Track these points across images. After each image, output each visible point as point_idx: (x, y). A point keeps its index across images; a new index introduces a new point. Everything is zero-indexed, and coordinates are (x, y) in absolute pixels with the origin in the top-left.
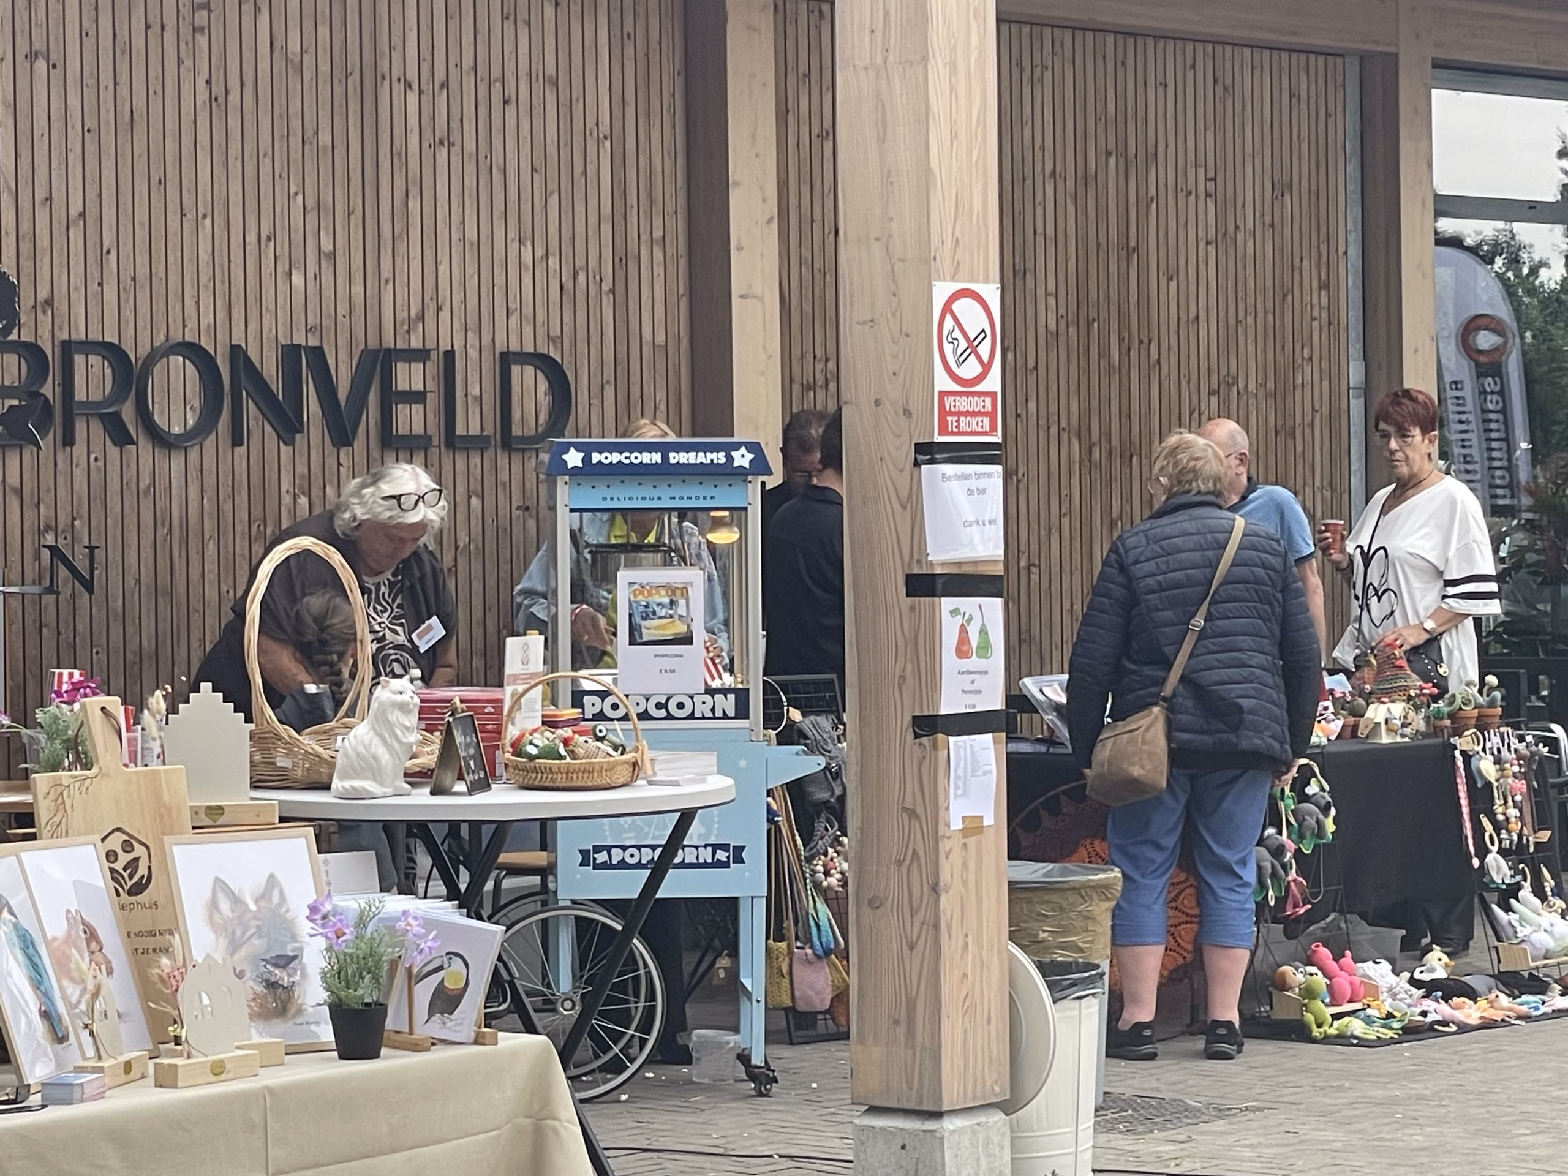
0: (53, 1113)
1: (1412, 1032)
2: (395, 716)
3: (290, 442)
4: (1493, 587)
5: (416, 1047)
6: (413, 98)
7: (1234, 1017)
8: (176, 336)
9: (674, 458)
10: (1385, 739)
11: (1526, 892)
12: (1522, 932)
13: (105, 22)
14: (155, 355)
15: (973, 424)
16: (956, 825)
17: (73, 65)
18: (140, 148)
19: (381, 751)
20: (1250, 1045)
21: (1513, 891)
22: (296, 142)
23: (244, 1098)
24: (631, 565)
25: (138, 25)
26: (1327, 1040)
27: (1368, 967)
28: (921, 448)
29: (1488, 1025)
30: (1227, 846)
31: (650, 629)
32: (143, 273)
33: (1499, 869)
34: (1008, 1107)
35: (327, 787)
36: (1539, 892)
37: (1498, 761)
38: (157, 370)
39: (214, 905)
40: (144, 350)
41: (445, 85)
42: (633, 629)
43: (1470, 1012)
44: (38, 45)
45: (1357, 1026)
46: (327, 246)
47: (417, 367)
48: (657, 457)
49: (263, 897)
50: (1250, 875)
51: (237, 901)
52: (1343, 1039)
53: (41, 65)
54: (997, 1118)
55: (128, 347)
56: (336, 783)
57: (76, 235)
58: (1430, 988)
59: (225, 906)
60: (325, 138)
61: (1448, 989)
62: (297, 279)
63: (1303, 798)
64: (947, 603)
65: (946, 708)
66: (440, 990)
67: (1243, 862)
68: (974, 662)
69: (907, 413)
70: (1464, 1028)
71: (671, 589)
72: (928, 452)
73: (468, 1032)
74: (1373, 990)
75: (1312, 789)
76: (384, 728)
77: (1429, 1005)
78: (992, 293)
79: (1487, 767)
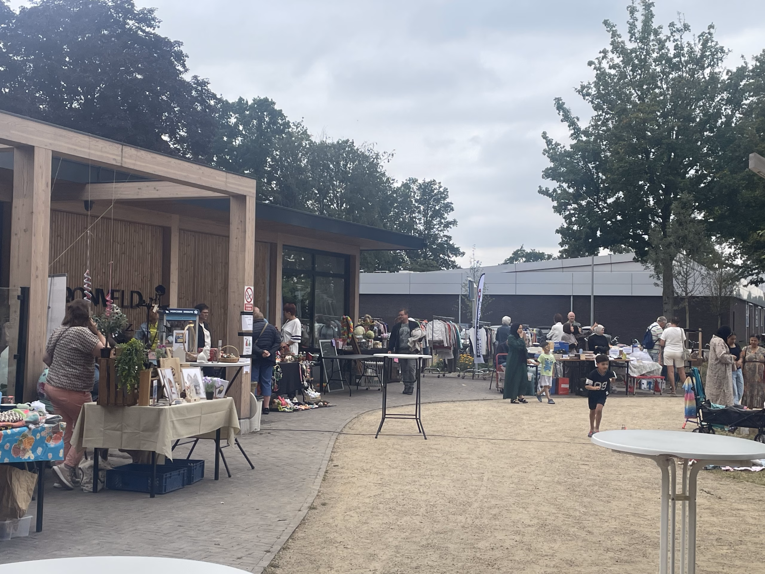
0: (178, 405)
1: (295, 410)
2: (207, 351)
3: (96, 306)
4: (300, 338)
5: (217, 398)
6: (119, 245)
7: (268, 407)
8: (79, 286)
9: (184, 312)
10: (289, 362)
11: (309, 388)
12: (310, 394)
13: (70, 230)
14: (75, 290)
15: (249, 309)
16: (244, 372)
17: (64, 238)
18: (74, 253)
19: (205, 356)
20: (270, 413)
21: (308, 388)
22: (100, 252)
23: (199, 404)
24: (176, 330)
25: (75, 231)
26: (282, 412)
27: (286, 400)
28: (241, 312)
29: (306, 409)
30: (266, 378)
31: (179, 340)
32: (74, 275)
33: (306, 384)
34: (249, 418)
35: (196, 362)
36: (311, 388)
37: (306, 366)
38: (75, 293)
39: (188, 378)
40: (74, 288)
41: (124, 243)
42: (176, 340)
43: (303, 407)
44: (59, 234)
45: (286, 410)
46: (104, 271)
47: (117, 293)
48: (181, 312)
49: (194, 377)
50: (270, 384)
51: (191, 377)
52: (284, 411)
53: (59, 238)
54: (248, 420)
55: (71, 288)
56: (198, 361)
57: (63, 268)
58: (295, 404)
59: (189, 378)
60: (104, 252)
61: (299, 404)
62: (99, 277)
63: (277, 371)
64: (245, 337)
65: (244, 354)
66: (220, 390)
67: (269, 381)
68: (248, 347)
69: (239, 307)
70: (302, 410)
71: (182, 333)
72: (243, 313)
73: (223, 396)
74: (287, 404)
75: (279, 370)
76: (205, 353)
77: (296, 406)
78: (252, 288)
79: (304, 367)
